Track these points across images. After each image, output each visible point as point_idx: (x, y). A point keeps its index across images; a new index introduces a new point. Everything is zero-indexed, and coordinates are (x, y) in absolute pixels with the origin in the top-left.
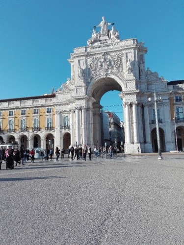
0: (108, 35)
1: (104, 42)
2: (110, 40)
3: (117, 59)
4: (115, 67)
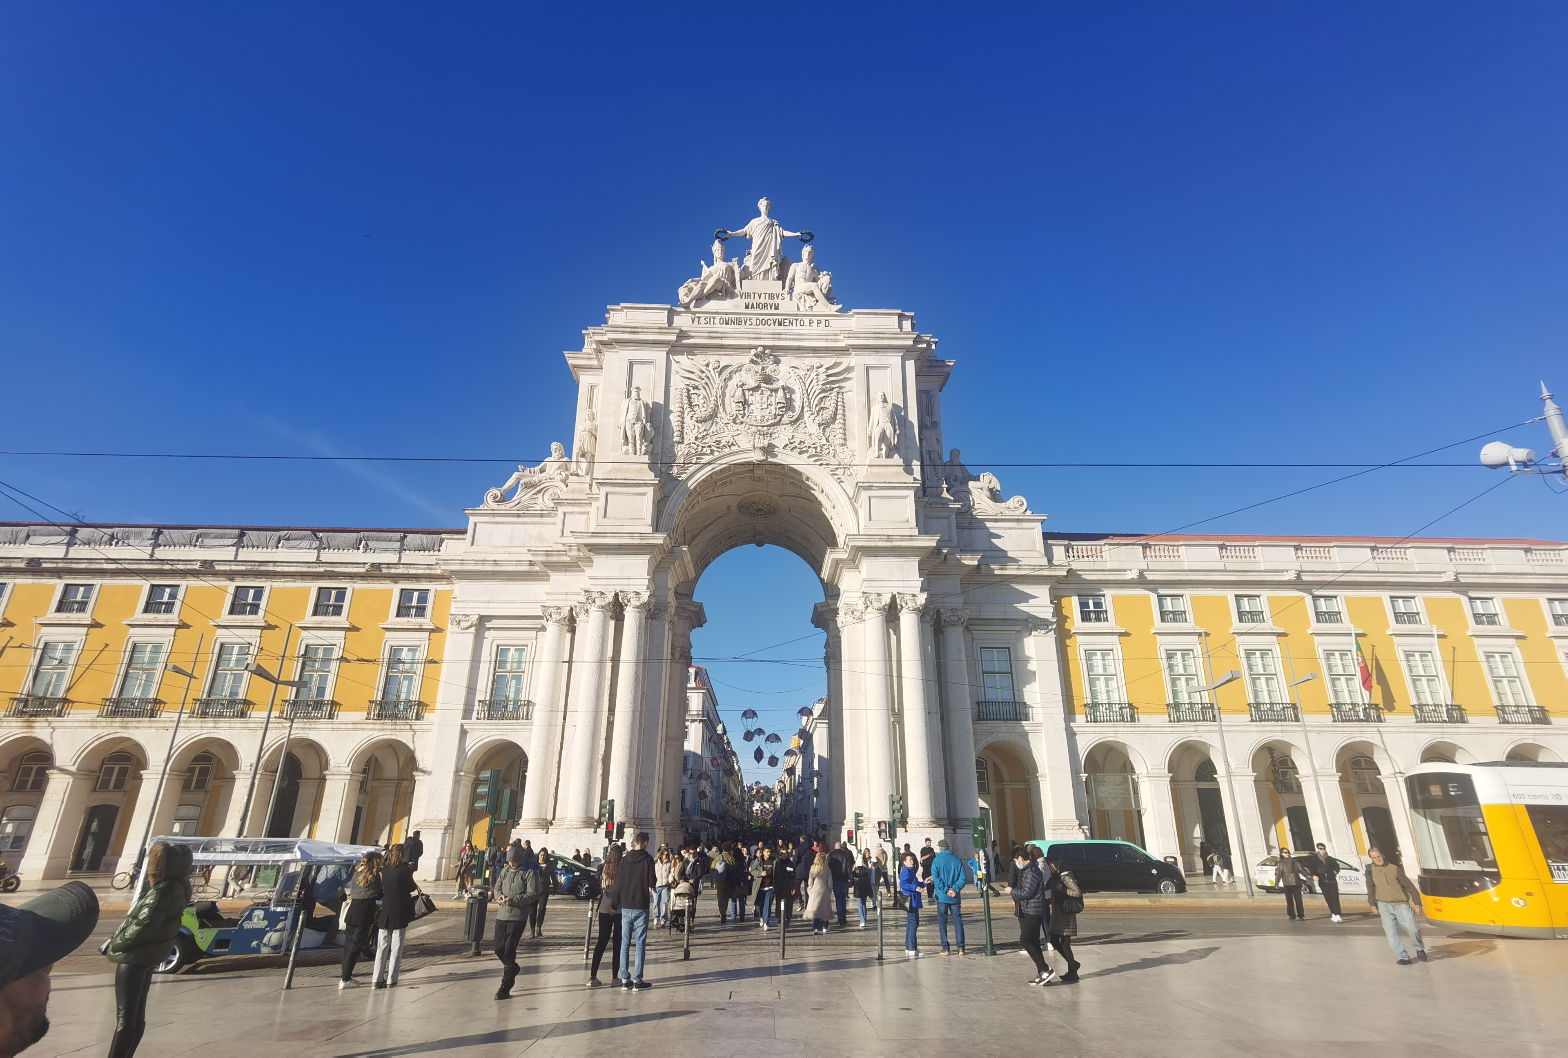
0: (782, 277)
1: (765, 306)
2: (791, 299)
3: (824, 387)
4: (814, 421)
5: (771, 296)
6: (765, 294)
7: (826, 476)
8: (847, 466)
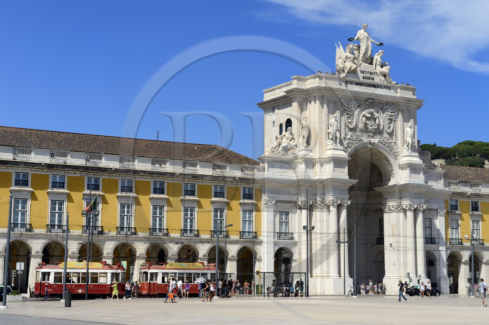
1: (369, 78)
2: (377, 76)
3: (390, 118)
4: (387, 133)
5: (371, 73)
6: (369, 72)
7: (390, 155)
8: (397, 151)
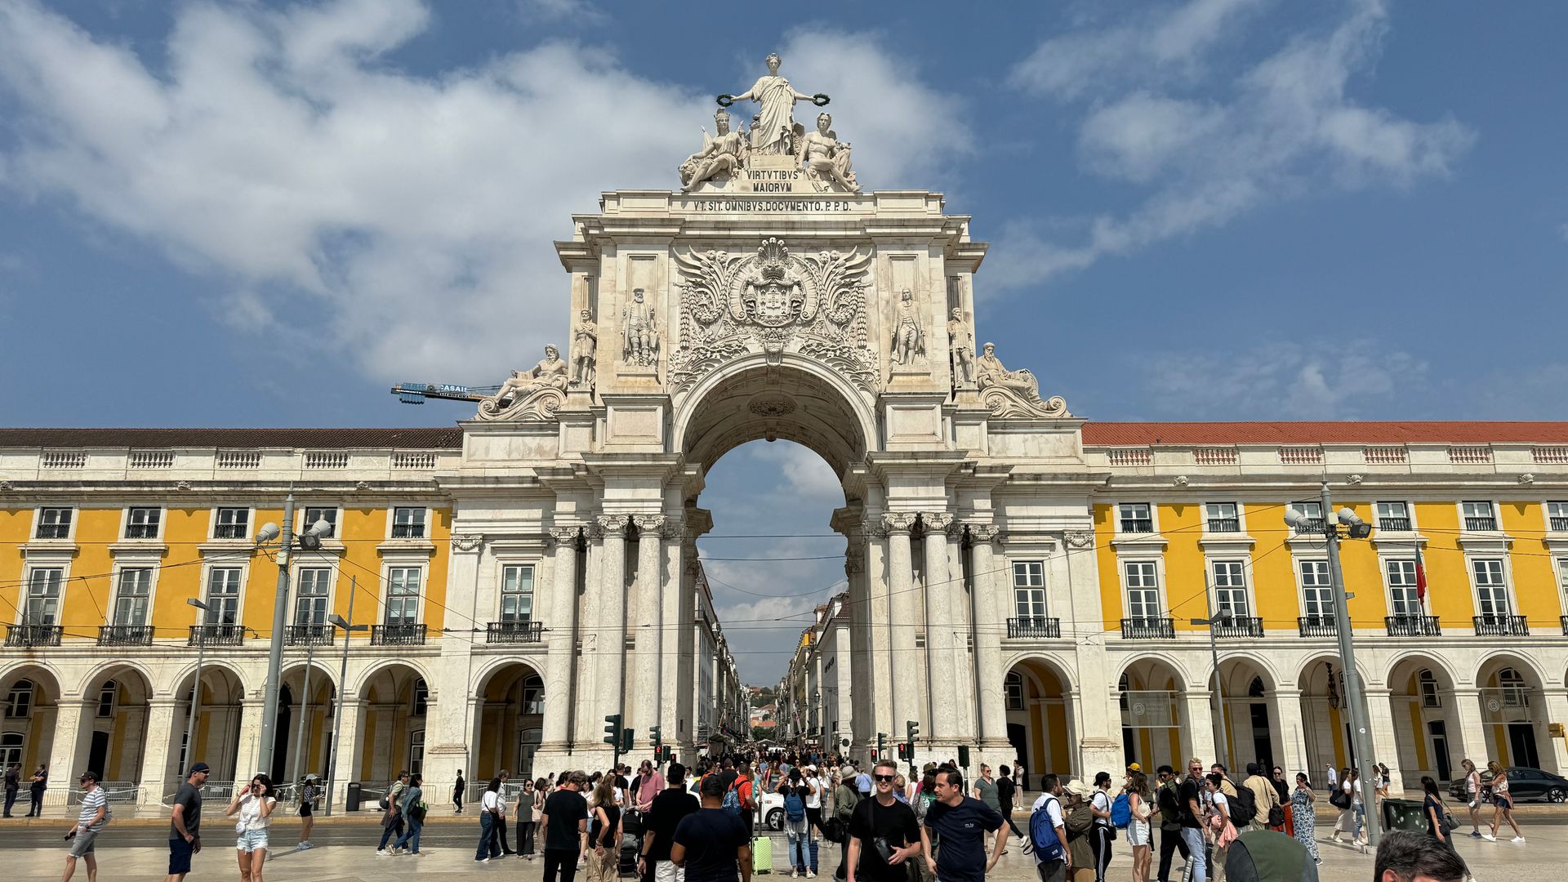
0: (795, 150)
1: (776, 187)
2: (806, 179)
3: (843, 282)
4: (832, 321)
6: (776, 172)
7: (846, 382)
8: (869, 370)
